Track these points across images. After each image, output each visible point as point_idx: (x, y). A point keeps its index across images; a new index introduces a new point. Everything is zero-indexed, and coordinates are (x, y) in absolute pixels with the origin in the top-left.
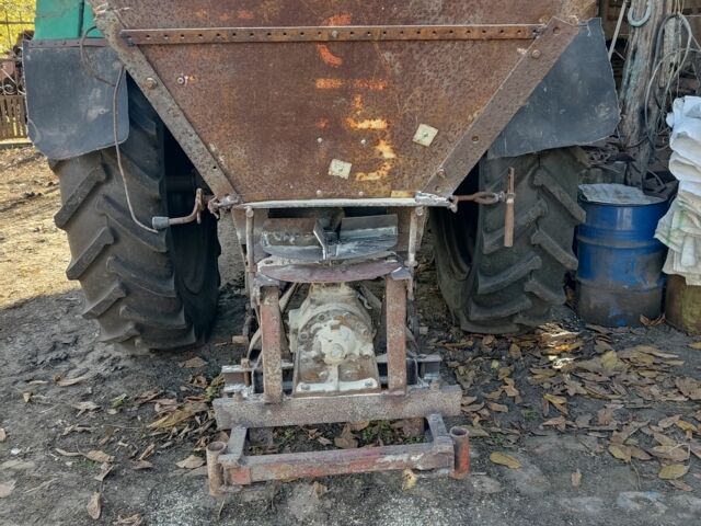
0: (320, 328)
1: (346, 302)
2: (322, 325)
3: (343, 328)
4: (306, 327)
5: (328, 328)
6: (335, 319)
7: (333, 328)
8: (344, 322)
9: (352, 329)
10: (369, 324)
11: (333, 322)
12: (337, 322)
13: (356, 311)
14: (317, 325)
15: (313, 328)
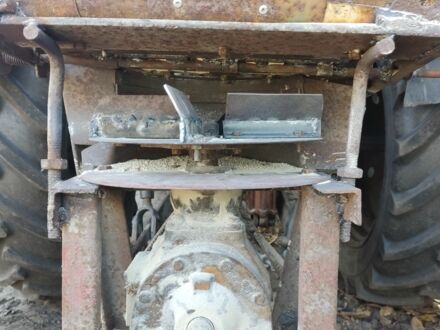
0: (176, 286)
1: (226, 240)
2: (180, 279)
3: (217, 288)
4: (152, 281)
5: (190, 286)
6: (204, 269)
7: (199, 286)
8: (219, 276)
9: (235, 291)
10: (266, 283)
11: (199, 275)
12: (206, 276)
13: (243, 257)
14: (171, 279)
15: (163, 284)
